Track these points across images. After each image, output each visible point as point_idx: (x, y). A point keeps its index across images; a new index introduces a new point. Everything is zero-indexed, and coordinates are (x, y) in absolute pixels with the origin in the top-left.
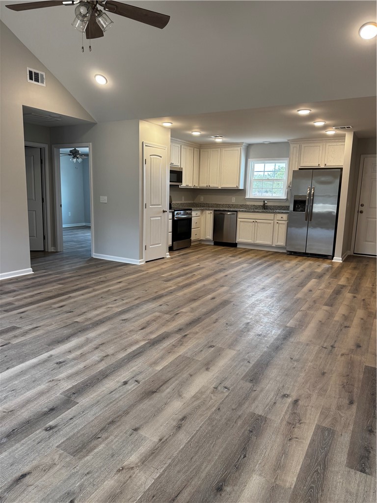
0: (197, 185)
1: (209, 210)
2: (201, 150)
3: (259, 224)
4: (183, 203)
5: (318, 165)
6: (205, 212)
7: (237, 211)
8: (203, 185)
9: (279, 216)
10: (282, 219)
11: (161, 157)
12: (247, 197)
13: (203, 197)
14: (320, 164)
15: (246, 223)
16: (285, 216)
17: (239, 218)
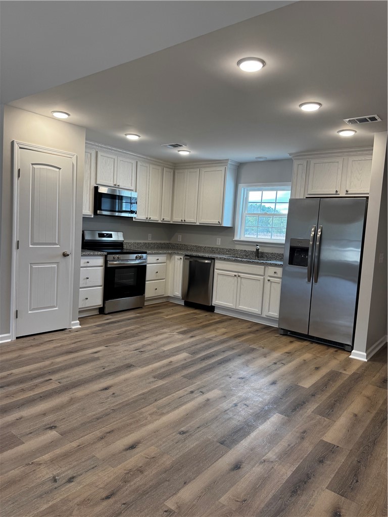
0: (167, 219)
1: (178, 254)
2: (176, 171)
3: (243, 280)
4: (149, 243)
5: (335, 192)
6: (173, 257)
7: (214, 259)
8: (177, 219)
9: (271, 270)
10: (276, 275)
11: (60, 169)
12: (237, 238)
13: (181, 236)
14: (338, 190)
15: (225, 277)
16: (279, 271)
17: (217, 269)
